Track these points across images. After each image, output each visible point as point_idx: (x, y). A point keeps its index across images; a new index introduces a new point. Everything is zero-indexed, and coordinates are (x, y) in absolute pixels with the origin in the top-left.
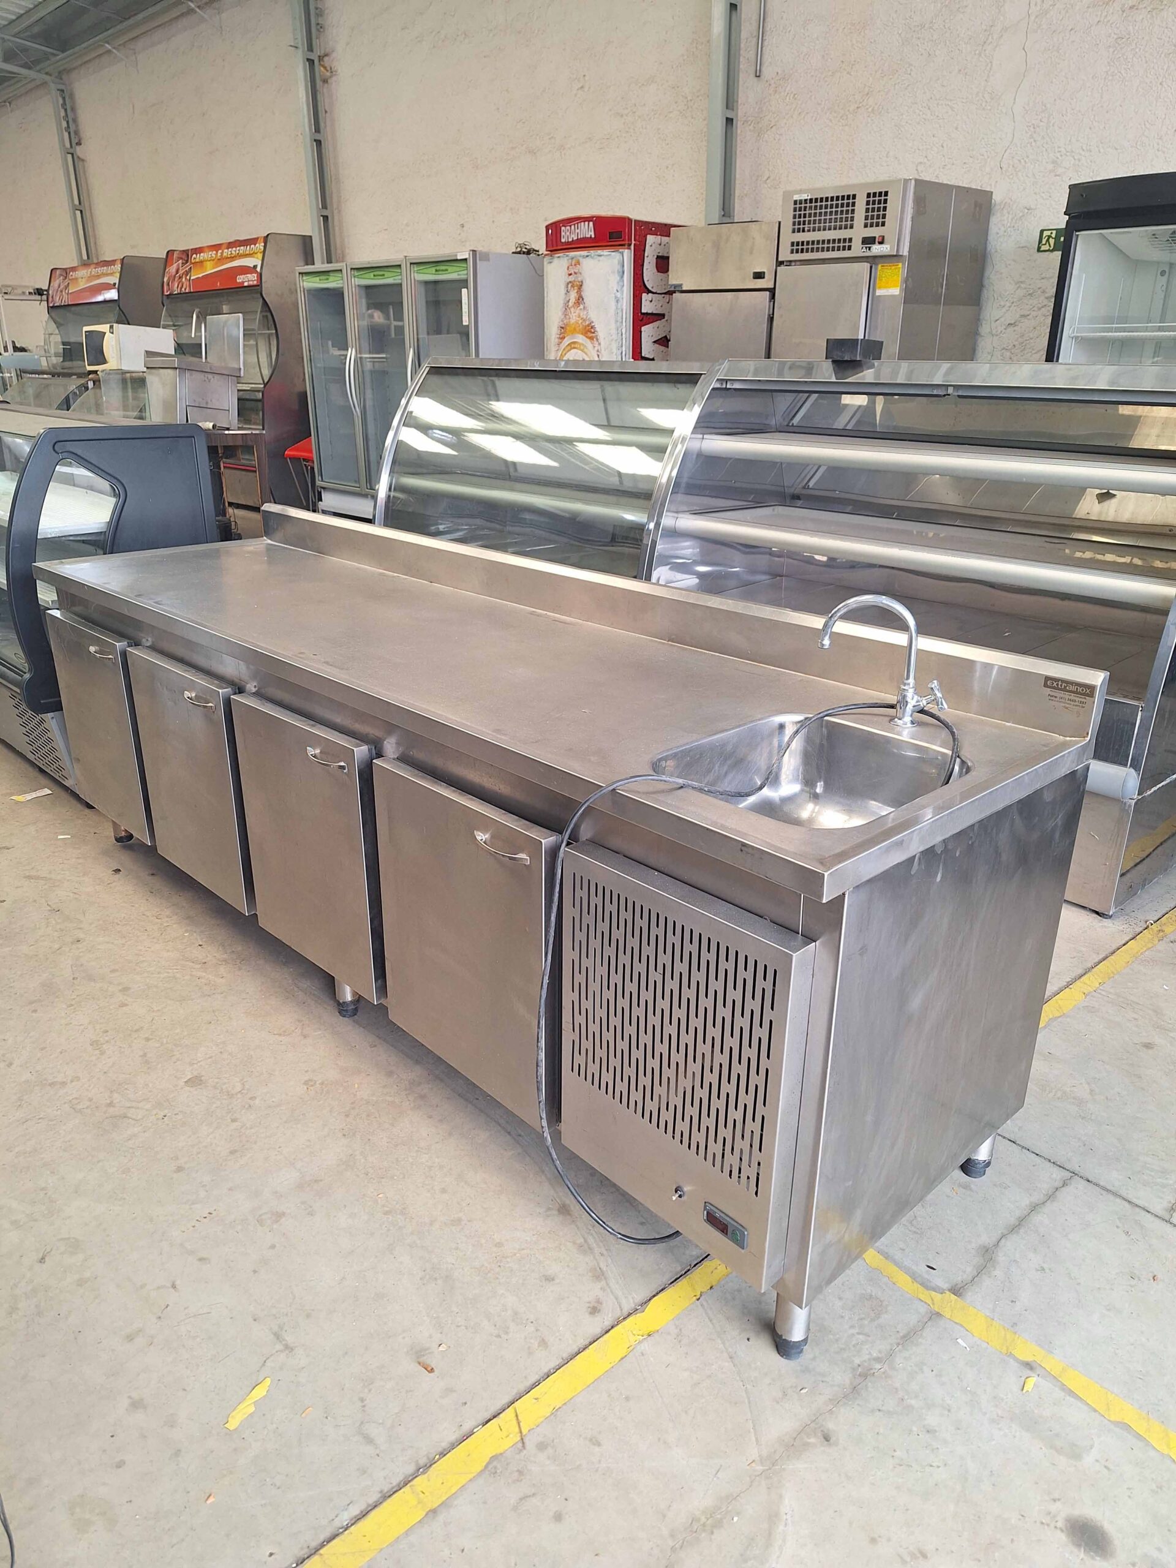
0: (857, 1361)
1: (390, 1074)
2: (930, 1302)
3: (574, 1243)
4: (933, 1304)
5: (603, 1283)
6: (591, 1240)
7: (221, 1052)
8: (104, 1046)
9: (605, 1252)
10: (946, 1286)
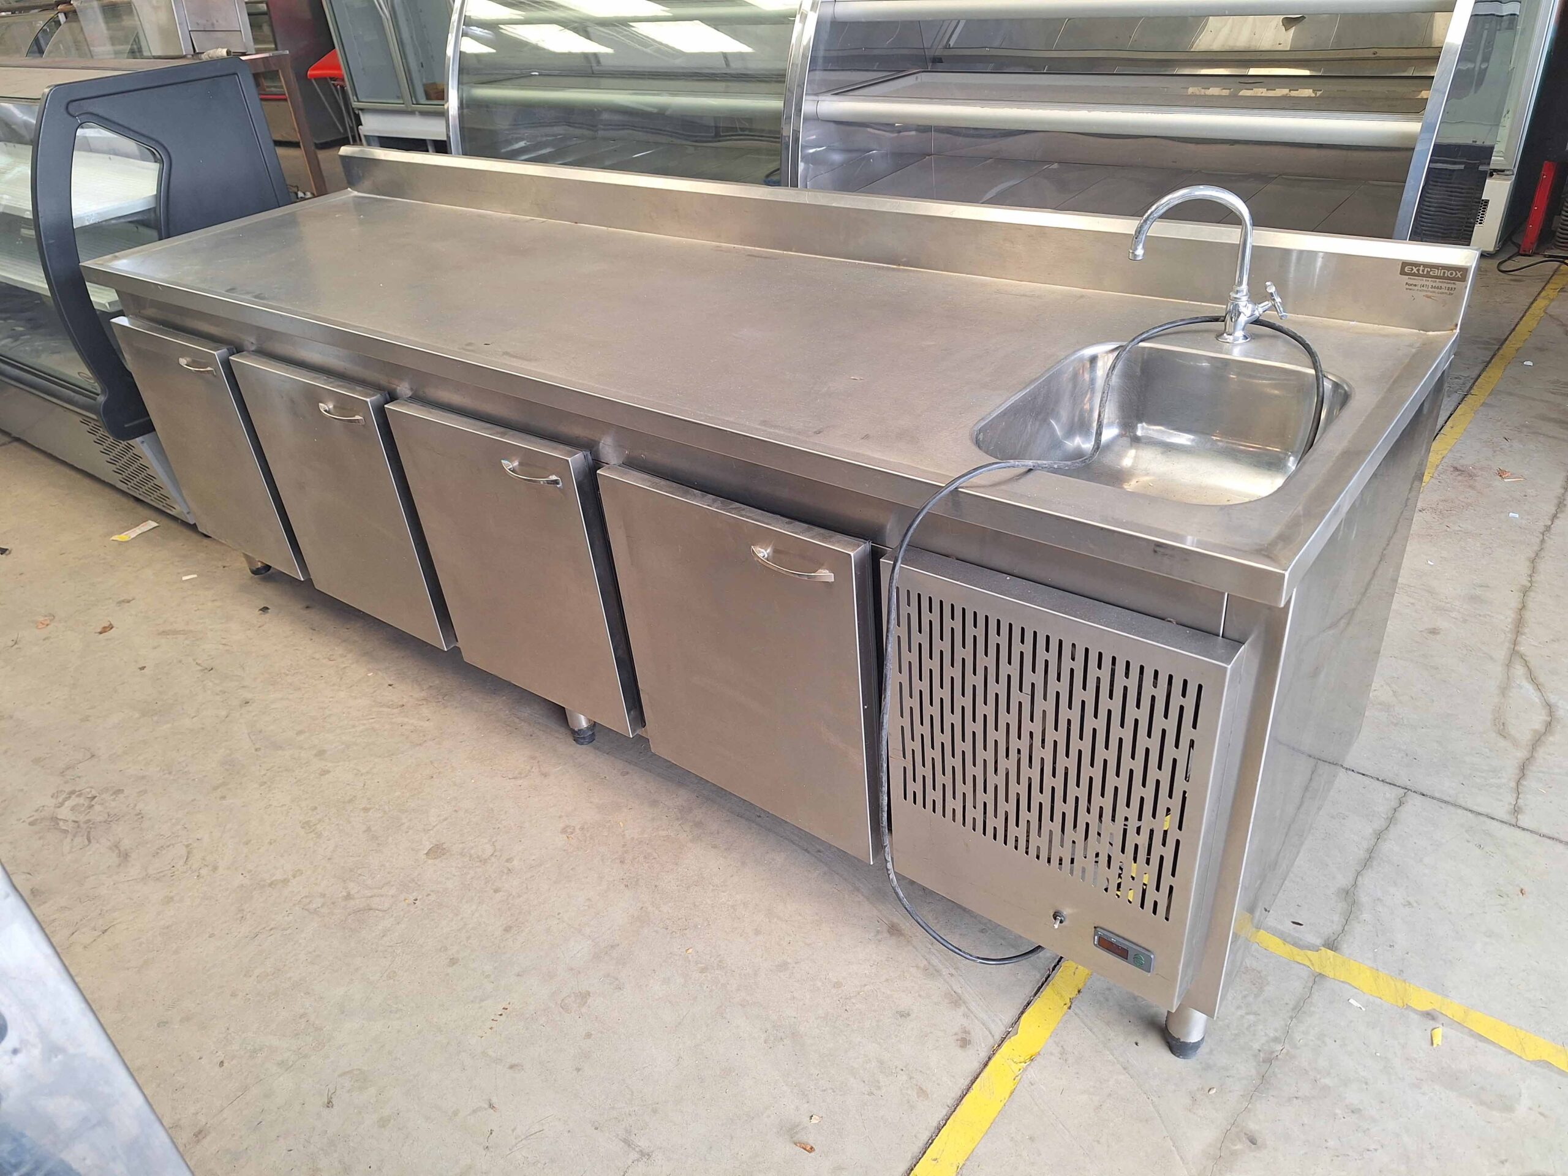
0: (1256, 1046)
1: (654, 803)
2: (1308, 964)
3: (917, 967)
4: (1313, 964)
5: (963, 1008)
6: (935, 961)
7: (456, 811)
8: (318, 826)
9: (953, 971)
10: (1318, 942)
